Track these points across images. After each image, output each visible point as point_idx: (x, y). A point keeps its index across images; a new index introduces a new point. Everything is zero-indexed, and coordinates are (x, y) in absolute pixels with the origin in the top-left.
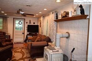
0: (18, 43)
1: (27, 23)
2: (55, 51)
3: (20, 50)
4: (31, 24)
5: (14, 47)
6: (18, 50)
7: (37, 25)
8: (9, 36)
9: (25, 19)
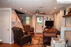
0: (38, 33)
1: (45, 19)
2: (58, 41)
3: (38, 38)
4: (48, 20)
5: (35, 36)
6: (37, 38)
7: (53, 20)
8: (33, 28)
9: (43, 16)
